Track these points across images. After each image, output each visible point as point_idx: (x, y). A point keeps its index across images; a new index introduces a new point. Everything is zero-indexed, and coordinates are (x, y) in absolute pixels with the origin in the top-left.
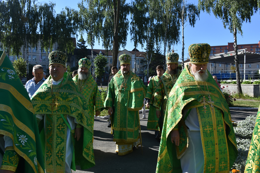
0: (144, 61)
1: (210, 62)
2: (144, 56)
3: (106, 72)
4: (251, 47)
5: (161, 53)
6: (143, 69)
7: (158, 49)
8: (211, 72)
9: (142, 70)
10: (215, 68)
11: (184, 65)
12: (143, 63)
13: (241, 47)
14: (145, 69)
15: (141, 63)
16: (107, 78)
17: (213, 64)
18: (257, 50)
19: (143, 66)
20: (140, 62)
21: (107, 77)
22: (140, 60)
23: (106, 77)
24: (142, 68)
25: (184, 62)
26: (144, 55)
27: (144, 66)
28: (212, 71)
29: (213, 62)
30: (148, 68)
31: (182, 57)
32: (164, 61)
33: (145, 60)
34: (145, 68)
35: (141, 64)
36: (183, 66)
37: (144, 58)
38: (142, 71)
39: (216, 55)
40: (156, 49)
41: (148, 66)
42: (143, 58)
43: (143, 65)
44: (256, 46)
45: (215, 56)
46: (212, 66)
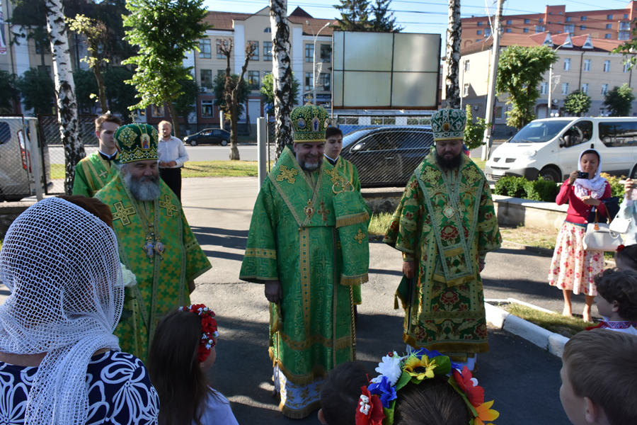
3: (206, 90)
4: (609, 20)
7: (383, 6)
13: (582, 18)
15: (323, 56)
16: (207, 110)
18: (623, 26)
21: (207, 106)
23: (204, 108)
35: (322, 60)
40: (376, 6)
44: (621, 16)
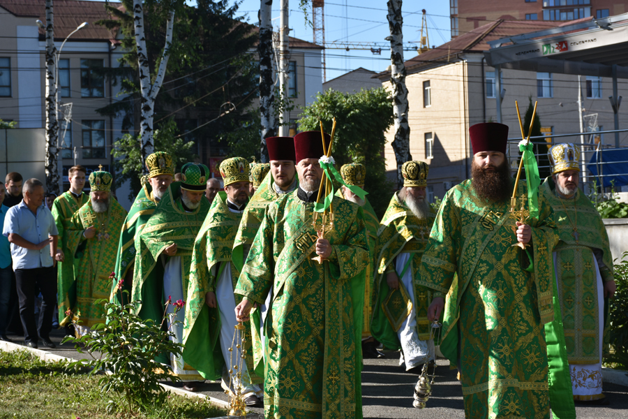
0: (112, 73)
1: (574, 72)
2: (110, 34)
5: (231, 12)
6: (101, 132)
8: (587, 135)
9: (95, 135)
10: (616, 107)
11: (409, 97)
12: (101, 89)
14: (117, 129)
15: (87, 82)
17: (593, 79)
19: (102, 111)
20: (76, 77)
22: (76, 63)
24: (96, 126)
25: (406, 72)
26: (110, 24)
27: (109, 111)
28: (594, 128)
29: (597, 66)
30: (151, 122)
31: (392, 40)
32: (263, 68)
33: (116, 63)
34: (118, 121)
35: (85, 92)
36: (397, 100)
37: (110, 52)
38: (98, 143)
39: (612, 19)
41: (147, 108)
42: (102, 47)
43: (103, 104)
45: (607, 27)
46: (589, 94)
